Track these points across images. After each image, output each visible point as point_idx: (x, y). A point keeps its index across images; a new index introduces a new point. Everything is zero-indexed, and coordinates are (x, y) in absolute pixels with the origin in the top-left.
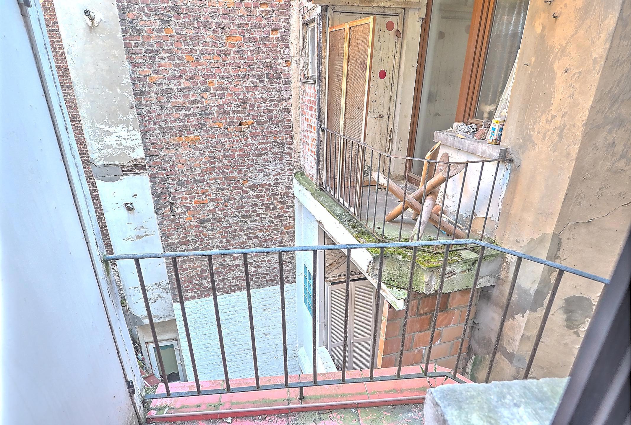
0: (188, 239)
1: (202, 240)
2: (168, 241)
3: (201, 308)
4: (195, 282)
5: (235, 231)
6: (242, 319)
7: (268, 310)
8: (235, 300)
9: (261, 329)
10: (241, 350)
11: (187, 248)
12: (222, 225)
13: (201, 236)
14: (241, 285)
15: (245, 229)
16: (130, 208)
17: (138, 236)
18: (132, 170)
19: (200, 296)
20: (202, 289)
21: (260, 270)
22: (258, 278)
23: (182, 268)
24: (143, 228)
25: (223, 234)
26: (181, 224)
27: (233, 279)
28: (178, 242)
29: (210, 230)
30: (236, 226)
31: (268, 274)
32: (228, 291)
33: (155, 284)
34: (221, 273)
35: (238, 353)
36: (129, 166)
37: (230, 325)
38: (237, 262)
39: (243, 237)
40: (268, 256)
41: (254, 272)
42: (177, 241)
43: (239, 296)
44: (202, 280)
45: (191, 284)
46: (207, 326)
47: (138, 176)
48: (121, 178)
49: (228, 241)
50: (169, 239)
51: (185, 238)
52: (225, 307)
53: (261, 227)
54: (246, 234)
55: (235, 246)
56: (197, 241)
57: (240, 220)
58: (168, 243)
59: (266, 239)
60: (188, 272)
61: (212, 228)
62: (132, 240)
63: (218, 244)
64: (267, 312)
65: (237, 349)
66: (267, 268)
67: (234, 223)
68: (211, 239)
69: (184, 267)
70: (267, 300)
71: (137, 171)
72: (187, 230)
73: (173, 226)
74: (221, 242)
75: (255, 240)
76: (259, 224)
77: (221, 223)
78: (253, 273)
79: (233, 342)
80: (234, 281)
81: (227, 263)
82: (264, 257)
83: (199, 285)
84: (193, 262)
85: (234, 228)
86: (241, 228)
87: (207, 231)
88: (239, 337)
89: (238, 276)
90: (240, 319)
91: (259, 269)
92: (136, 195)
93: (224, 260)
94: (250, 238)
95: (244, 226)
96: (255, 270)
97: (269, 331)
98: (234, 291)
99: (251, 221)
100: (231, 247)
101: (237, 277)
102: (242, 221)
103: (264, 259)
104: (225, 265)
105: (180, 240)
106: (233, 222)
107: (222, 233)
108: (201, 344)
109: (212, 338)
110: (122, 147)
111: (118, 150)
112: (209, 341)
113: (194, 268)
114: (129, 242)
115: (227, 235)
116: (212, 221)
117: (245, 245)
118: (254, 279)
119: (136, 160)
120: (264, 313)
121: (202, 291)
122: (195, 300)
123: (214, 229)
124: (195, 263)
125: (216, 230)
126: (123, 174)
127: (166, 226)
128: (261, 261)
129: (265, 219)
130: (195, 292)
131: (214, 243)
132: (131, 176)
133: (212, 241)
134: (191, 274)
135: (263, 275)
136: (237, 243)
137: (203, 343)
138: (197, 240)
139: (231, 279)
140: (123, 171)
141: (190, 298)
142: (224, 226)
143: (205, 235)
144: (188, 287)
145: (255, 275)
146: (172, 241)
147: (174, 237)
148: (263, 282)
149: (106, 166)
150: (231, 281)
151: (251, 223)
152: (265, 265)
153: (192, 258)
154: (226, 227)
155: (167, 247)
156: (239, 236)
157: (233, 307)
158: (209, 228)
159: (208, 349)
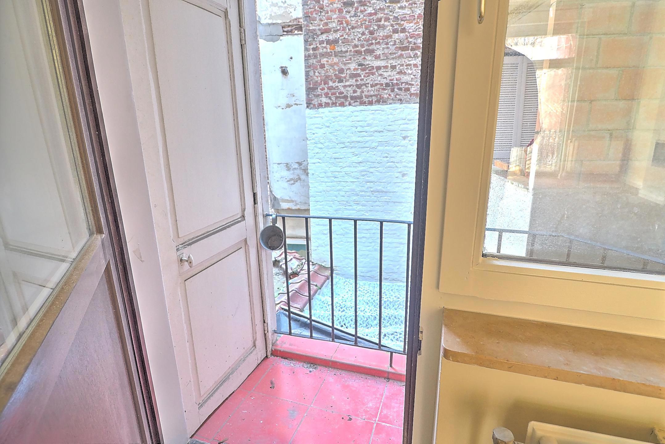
0: (330, 26)
1: (344, 29)
2: (310, 27)
3: (334, 120)
4: (331, 84)
5: (380, 21)
6: (376, 144)
7: (409, 139)
8: (371, 116)
9: (397, 164)
10: (372, 190)
11: (327, 38)
12: (366, 11)
13: (342, 24)
14: (380, 95)
15: (391, 17)
16: (284, 72)
17: (288, 104)
18: (291, 31)
19: (334, 104)
20: (337, 95)
21: (405, 78)
22: (400, 89)
23: (320, 64)
24: (294, 96)
25: (367, 23)
26: (325, 7)
27: (372, 86)
28: (319, 30)
29: (353, 17)
30: (381, 14)
31: (413, 85)
32: (365, 103)
33: (297, 163)
34: (359, 75)
35: (368, 194)
36: (289, 26)
37: (363, 150)
38: (379, 62)
39: (388, 29)
40: (415, 60)
41: (397, 80)
42: (318, 27)
43: (377, 112)
44: (338, 82)
45: (327, 86)
46: (337, 146)
47: (296, 36)
48: (281, 38)
49: (371, 33)
50: (310, 25)
51: (326, 24)
52: (360, 123)
53: (410, 16)
54: (392, 26)
55: (378, 40)
56: (338, 30)
57: (387, 5)
58: (309, 30)
59: (414, 34)
60: (325, 69)
61: (355, 14)
62: (283, 109)
63: (360, 35)
64: (407, 141)
65: (367, 188)
66: (412, 76)
67: (380, 9)
68: (353, 28)
69: (322, 62)
70: (408, 122)
71: (296, 32)
72: (330, 14)
73: (316, 7)
74: (363, 34)
75: (402, 35)
76: (409, 13)
77: (366, 7)
78: (395, 82)
79: (363, 176)
80: (373, 89)
81: (367, 63)
82: (410, 59)
83: (334, 89)
84: (332, 58)
85: (380, 15)
86: (387, 16)
87: (350, 17)
88: (371, 170)
89: (379, 82)
90: (374, 144)
91: (402, 76)
92: (291, 58)
93: (364, 58)
94: (395, 31)
95: (391, 14)
96: (397, 77)
97: (407, 169)
98: (371, 103)
99: (400, 8)
100: (374, 41)
101: (376, 84)
102: (389, 6)
103: (410, 62)
104: (364, 65)
105: (321, 26)
106: (378, 7)
107: (366, 21)
108: (329, 171)
109: (341, 164)
110: (286, 5)
111: (282, 8)
112: (338, 169)
113: (332, 65)
114: (280, 109)
115: (371, 25)
116: (356, 5)
117: (390, 40)
118: (396, 90)
119: (296, 19)
120: (404, 142)
121: (337, 98)
122: (329, 109)
123: (357, 16)
124: (333, 59)
125: (360, 16)
126: (283, 34)
127: (310, 8)
128: (406, 66)
129: (416, 5)
130: (330, 98)
131: (356, 34)
132: (290, 36)
133: (354, 31)
134: (328, 72)
135: (407, 86)
136: (381, 36)
137: (332, 169)
138: (339, 28)
139: (369, 85)
140: (284, 31)
141: (323, 105)
142: (369, 12)
143: (348, 23)
144: (323, 89)
145: (397, 84)
146: (314, 28)
147: (316, 22)
148: (406, 95)
149: (269, 24)
150: (370, 88)
151: (400, 11)
152: (410, 72)
153: (331, 52)
154: (370, 14)
155: (308, 35)
156: (384, 27)
157: (369, 125)
158: (353, 13)
159: (336, 180)
